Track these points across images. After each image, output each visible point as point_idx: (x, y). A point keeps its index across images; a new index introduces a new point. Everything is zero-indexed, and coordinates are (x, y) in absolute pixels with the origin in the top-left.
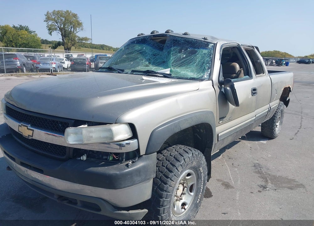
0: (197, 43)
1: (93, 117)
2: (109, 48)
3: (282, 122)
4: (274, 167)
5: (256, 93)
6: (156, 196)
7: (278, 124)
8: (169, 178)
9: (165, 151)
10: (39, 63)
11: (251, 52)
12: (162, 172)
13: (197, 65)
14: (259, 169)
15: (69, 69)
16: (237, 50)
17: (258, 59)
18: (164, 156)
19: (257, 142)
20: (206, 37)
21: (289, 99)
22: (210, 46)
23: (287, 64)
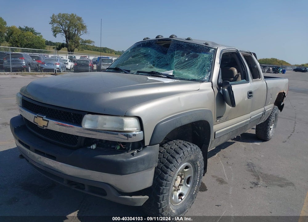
0: (199, 48)
1: (105, 110)
2: (111, 52)
3: (276, 126)
4: (266, 167)
5: (252, 96)
6: (157, 184)
7: (272, 127)
8: (169, 168)
9: (166, 145)
10: (43, 63)
11: (249, 58)
12: (163, 163)
13: (198, 68)
14: (252, 167)
15: (72, 70)
16: (236, 55)
17: (255, 64)
18: (165, 149)
19: (251, 144)
20: (207, 42)
21: (283, 104)
22: (210, 51)
23: (283, 72)
